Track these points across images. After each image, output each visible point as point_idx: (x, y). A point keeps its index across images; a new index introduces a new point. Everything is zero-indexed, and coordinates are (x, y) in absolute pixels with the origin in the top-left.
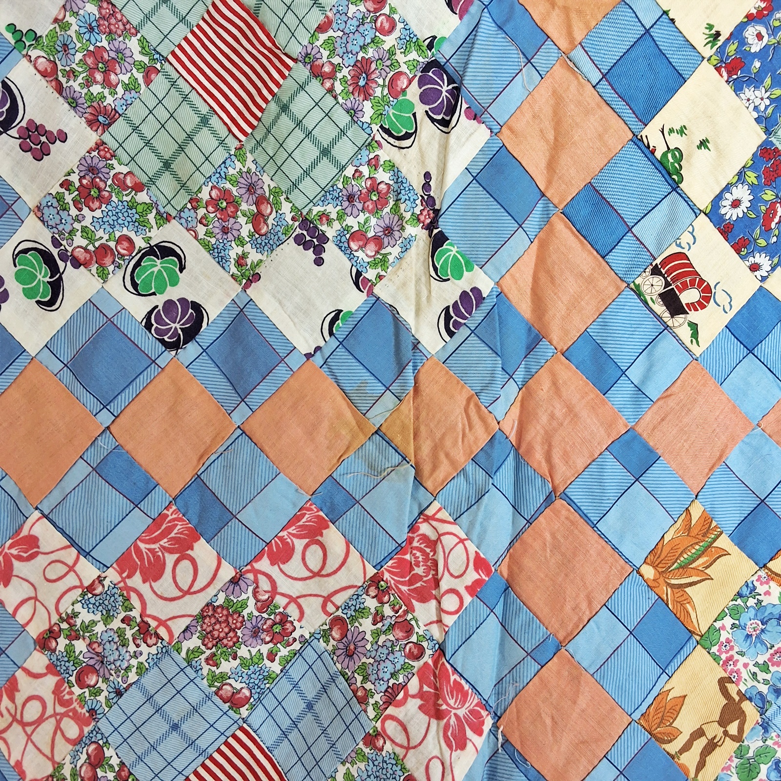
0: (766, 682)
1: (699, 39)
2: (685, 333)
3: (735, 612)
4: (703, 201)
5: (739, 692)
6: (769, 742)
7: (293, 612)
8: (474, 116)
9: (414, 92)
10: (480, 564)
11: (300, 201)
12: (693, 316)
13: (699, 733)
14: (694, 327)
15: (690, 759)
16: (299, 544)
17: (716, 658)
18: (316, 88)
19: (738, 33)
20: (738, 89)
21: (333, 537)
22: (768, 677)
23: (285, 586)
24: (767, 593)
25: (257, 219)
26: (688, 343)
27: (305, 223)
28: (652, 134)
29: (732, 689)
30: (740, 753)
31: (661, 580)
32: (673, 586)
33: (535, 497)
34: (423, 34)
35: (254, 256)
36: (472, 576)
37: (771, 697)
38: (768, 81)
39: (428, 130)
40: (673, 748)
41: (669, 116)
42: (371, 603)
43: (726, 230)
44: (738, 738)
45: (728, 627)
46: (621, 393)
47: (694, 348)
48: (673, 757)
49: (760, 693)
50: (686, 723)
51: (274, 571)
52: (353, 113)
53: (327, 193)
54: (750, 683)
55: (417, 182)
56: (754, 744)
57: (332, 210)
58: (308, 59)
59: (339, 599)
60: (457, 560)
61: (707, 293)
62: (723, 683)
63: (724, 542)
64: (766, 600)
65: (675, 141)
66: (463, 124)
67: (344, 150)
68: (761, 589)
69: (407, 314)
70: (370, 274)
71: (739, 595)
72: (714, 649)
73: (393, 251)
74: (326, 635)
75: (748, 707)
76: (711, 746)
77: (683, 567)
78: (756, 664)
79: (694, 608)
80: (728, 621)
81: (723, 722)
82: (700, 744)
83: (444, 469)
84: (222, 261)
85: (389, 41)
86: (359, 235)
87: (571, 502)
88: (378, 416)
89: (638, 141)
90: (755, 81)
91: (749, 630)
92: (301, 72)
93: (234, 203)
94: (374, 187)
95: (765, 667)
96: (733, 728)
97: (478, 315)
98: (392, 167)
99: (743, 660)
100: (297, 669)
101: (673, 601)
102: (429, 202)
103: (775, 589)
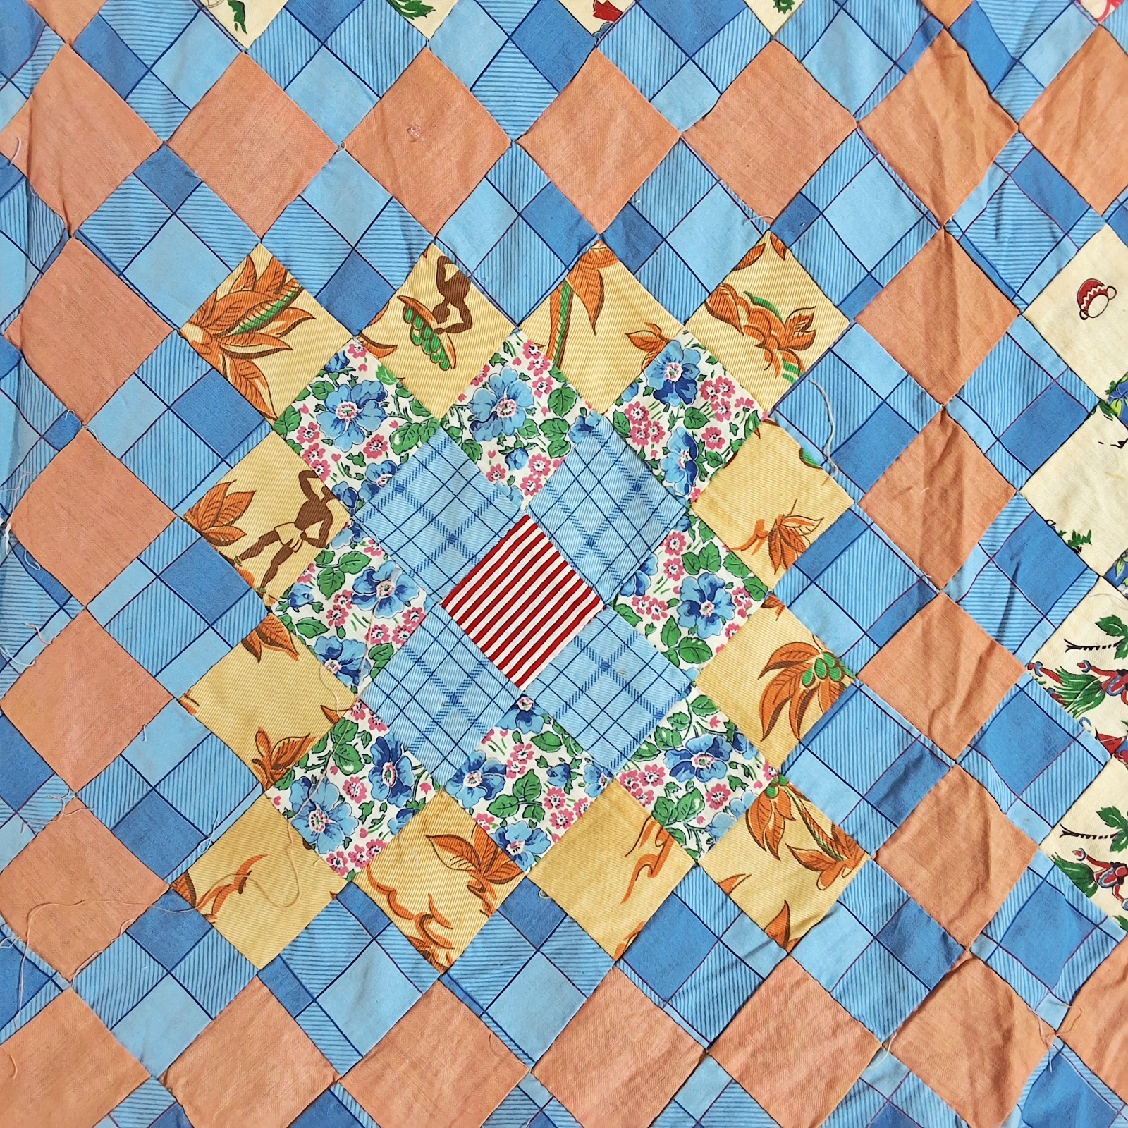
0: (359, 477)
2: (225, 14)
3: (320, 390)
5: (325, 489)
6: (360, 548)
13: (272, 537)
14: (238, 6)
15: (256, 567)
17: (295, 447)
22: (362, 470)
24: (363, 367)
26: (231, 28)
29: (316, 485)
30: (322, 560)
31: (214, 345)
32: (233, 355)
33: (47, 238)
37: (364, 495)
40: (232, 551)
45: (312, 408)
46: (147, 97)
47: (239, 35)
48: (232, 562)
49: (350, 490)
50: (252, 525)
54: (340, 478)
56: (340, 550)
62: (304, 477)
63: (306, 302)
64: (362, 377)
68: (355, 363)
71: (327, 370)
72: (293, 436)
75: (335, 506)
77: (251, 331)
78: (350, 457)
79: (266, 384)
80: (311, 402)
81: (301, 523)
82: (272, 550)
87: (87, 241)
91: (340, 413)
95: (359, 460)
99: (330, 451)
101: (235, 374)
103: (373, 362)
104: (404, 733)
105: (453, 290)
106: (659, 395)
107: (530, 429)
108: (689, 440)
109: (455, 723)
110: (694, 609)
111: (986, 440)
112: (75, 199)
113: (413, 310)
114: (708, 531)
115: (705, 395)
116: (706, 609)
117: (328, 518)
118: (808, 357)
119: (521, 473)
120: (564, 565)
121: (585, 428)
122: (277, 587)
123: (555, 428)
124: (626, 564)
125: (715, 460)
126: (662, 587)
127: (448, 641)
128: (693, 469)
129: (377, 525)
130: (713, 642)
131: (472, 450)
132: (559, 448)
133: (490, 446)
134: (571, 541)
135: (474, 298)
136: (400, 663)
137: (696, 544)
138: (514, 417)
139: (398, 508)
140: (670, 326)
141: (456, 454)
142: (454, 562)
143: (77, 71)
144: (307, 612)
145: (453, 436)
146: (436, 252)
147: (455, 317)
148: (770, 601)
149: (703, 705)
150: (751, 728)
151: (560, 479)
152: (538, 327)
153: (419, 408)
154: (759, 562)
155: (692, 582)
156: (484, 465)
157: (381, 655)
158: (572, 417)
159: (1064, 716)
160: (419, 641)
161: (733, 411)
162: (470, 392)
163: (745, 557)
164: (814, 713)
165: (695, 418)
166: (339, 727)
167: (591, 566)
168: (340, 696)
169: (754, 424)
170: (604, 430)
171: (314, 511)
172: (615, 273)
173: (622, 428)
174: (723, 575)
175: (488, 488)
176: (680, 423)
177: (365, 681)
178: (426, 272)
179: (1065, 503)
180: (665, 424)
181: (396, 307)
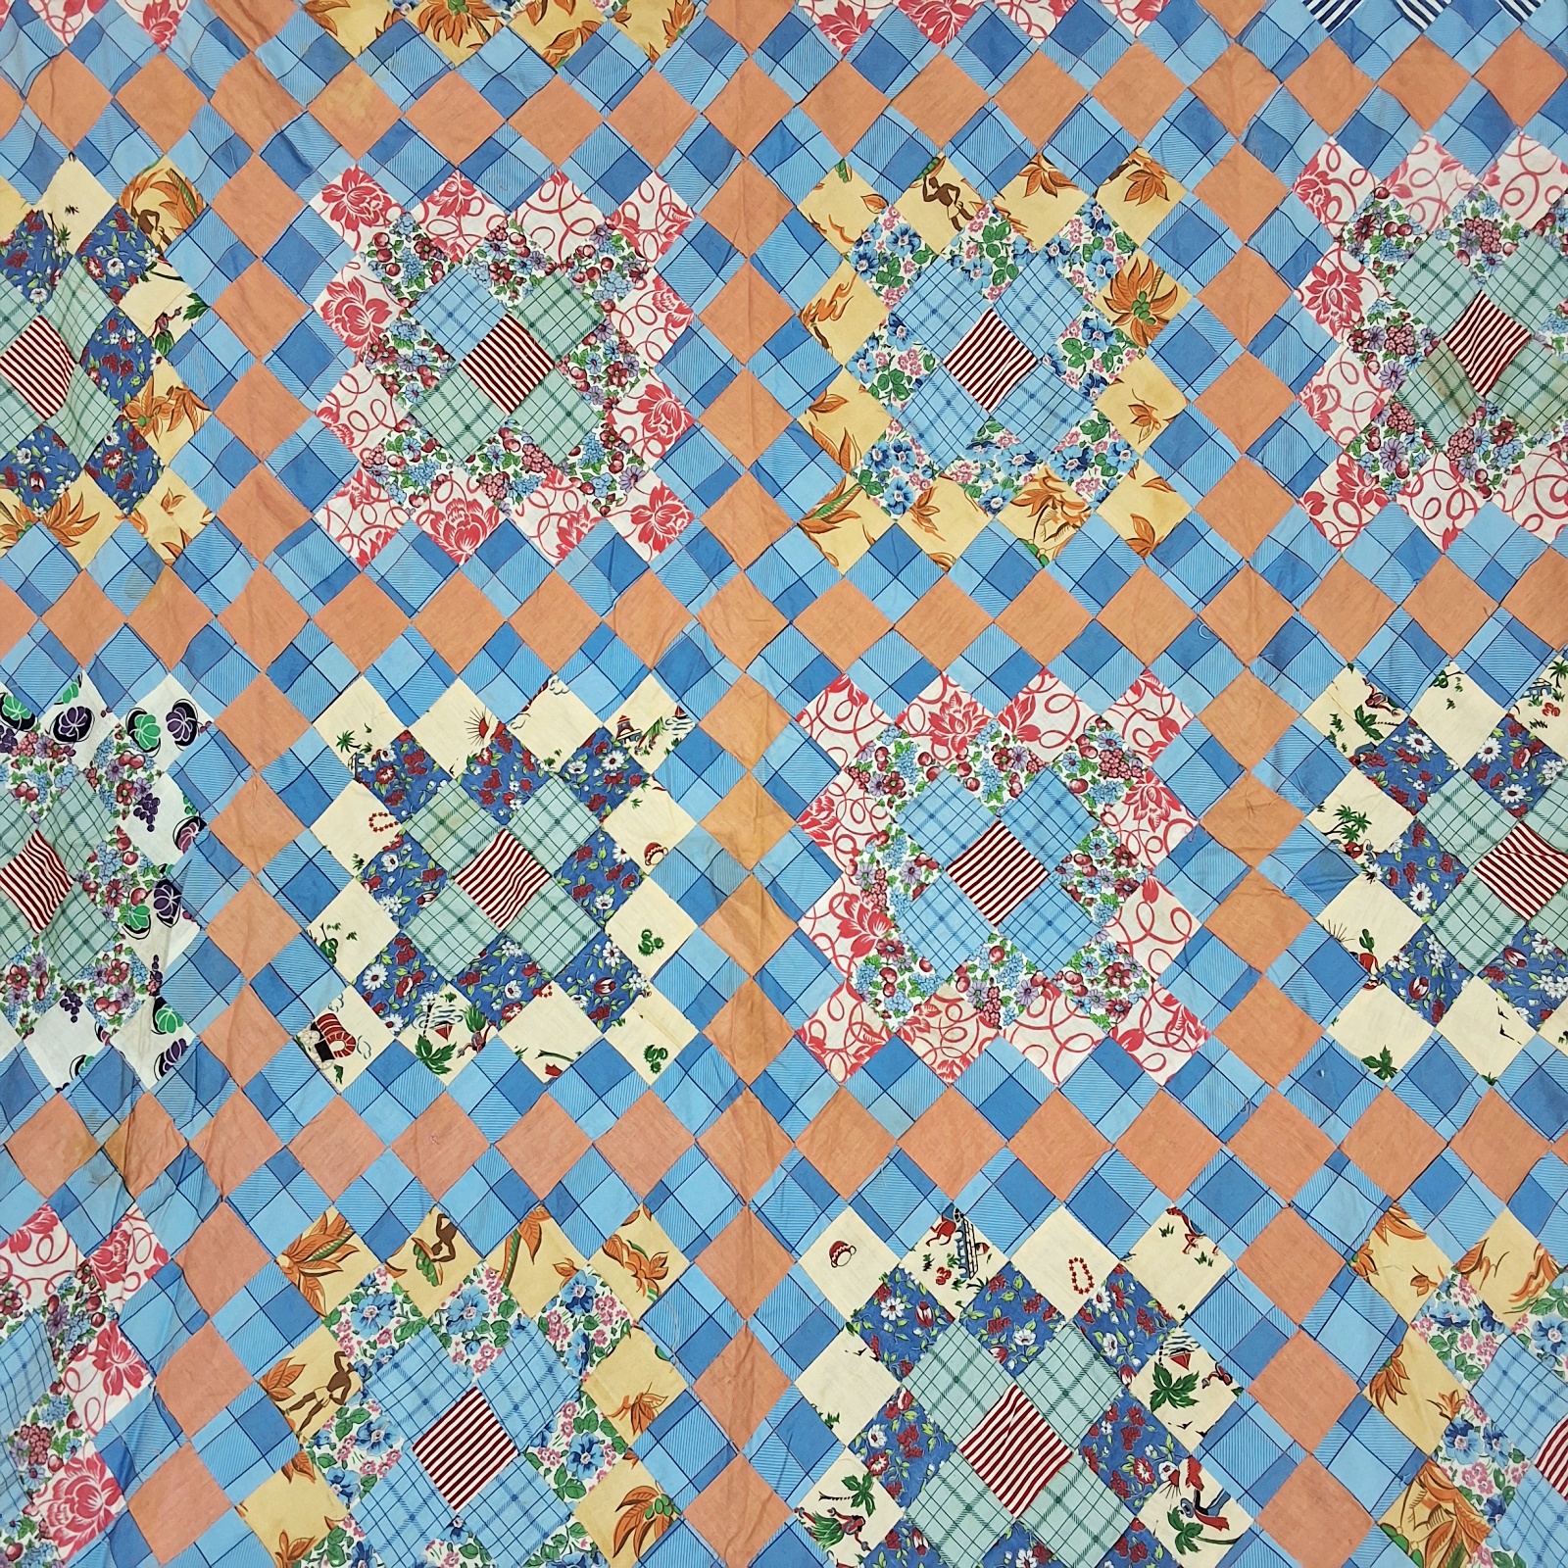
0: (372, 1357)
1: (349, 865)
2: (331, 1074)
3: (356, 1298)
4: (352, 977)
5: (349, 1364)
6: (365, 1406)
7: (23, 1291)
8: (189, 916)
9: (151, 900)
10: (159, 1253)
11: (66, 976)
12: (338, 1061)
13: (312, 1396)
14: (340, 1070)
15: (298, 1417)
16: (36, 1238)
17: (336, 1335)
18: (85, 899)
19: (377, 861)
20: (377, 897)
21: (59, 1232)
22: (374, 1352)
23: (19, 1269)
24: (384, 1283)
25: (39, 988)
26: (333, 1082)
27: (68, 991)
28: (314, 929)
29: (344, 1361)
30: (340, 1413)
31: (295, 1269)
32: (305, 1274)
33: (212, 1197)
34: (158, 863)
35: (33, 1015)
36: (151, 1262)
37: (373, 1370)
38: (399, 892)
39: (157, 926)
40: (284, 1405)
41: (327, 916)
42: (77, 1283)
43: (368, 997)
44: (341, 1401)
45: (349, 1309)
46: (280, 1120)
47: (338, 1085)
48: (283, 1412)
49: (365, 1366)
50: (300, 1388)
51: (12, 1258)
52: (107, 914)
53: (84, 970)
54: (360, 1357)
55: (149, 963)
56: (353, 1407)
57: (87, 982)
58: (82, 879)
59: (57, 1282)
60: (143, 1249)
61: (351, 1045)
62: (338, 1355)
63: (355, 1241)
64: (383, 1289)
65: (331, 934)
66: (181, 922)
67: (98, 940)
68: (379, 1280)
69: (132, 1060)
70: (109, 1029)
71: (362, 1285)
72: (334, 1328)
73: (127, 1012)
74: (44, 1309)
75: (355, 1377)
76: (319, 1407)
77: (320, 1258)
78: (368, 1343)
79: (323, 1294)
80: (349, 1305)
81: (330, 1388)
82: (310, 1405)
83: (144, 1180)
84: (11, 1019)
85: (133, 868)
86: (104, 1001)
87: (232, 1204)
88: (101, 1137)
89: (306, 935)
90: (391, 892)
91: (366, 1314)
92: (77, 887)
93: (27, 977)
94: (118, 966)
95: (373, 1345)
96: (337, 1394)
97: (182, 1060)
98: (130, 951)
99: (357, 1338)
100: (21, 1336)
101: (305, 1287)
102: (157, 976)
103: (391, 1280)
104: (377, 1540)
105: (446, 1234)
106: (568, 1306)
107: (484, 1326)
108: (585, 1337)
109: (411, 1534)
110: (577, 1458)
111: (771, 1345)
112: (229, 1177)
113: (419, 1246)
114: (591, 1403)
115: (598, 1307)
116: (585, 1459)
117: (348, 1384)
118: (664, 1285)
119: (474, 1358)
120: (496, 1422)
121: (520, 1327)
122: (308, 1432)
123: (501, 1327)
124: (536, 1425)
125: (601, 1352)
126: (558, 1442)
127: (414, 1474)
128: (586, 1358)
129: (378, 1390)
130: (587, 1483)
131: (445, 1340)
132: (501, 1341)
133: (457, 1338)
134: (502, 1406)
135: (458, 1241)
136: (379, 1489)
137: (582, 1412)
138: (474, 1315)
139: (393, 1379)
140: (580, 1262)
141: (434, 1342)
142: (425, 1419)
143: (243, 1103)
144: (325, 1449)
145: (435, 1330)
146: (437, 1211)
147: (445, 1252)
148: (630, 1455)
149: (578, 1530)
150: (606, 1549)
151: (499, 1361)
152: (497, 1259)
153: (415, 1312)
154: (623, 1426)
155: (578, 1438)
156: (451, 1351)
157: (368, 1482)
158: (512, 1320)
159: (816, 1547)
160: (394, 1473)
161: (615, 1319)
162: (449, 1301)
163: (614, 1421)
164: (650, 1539)
165: (591, 1323)
166: (335, 1533)
167: (514, 1425)
168: (338, 1510)
169: (627, 1328)
170: (533, 1328)
171: (340, 1380)
172: (549, 1225)
173: (544, 1326)
174: (599, 1434)
175: (451, 1366)
176: (581, 1326)
177: (355, 1501)
178: (430, 1222)
179: (822, 1393)
180: (571, 1327)
181: (410, 1244)
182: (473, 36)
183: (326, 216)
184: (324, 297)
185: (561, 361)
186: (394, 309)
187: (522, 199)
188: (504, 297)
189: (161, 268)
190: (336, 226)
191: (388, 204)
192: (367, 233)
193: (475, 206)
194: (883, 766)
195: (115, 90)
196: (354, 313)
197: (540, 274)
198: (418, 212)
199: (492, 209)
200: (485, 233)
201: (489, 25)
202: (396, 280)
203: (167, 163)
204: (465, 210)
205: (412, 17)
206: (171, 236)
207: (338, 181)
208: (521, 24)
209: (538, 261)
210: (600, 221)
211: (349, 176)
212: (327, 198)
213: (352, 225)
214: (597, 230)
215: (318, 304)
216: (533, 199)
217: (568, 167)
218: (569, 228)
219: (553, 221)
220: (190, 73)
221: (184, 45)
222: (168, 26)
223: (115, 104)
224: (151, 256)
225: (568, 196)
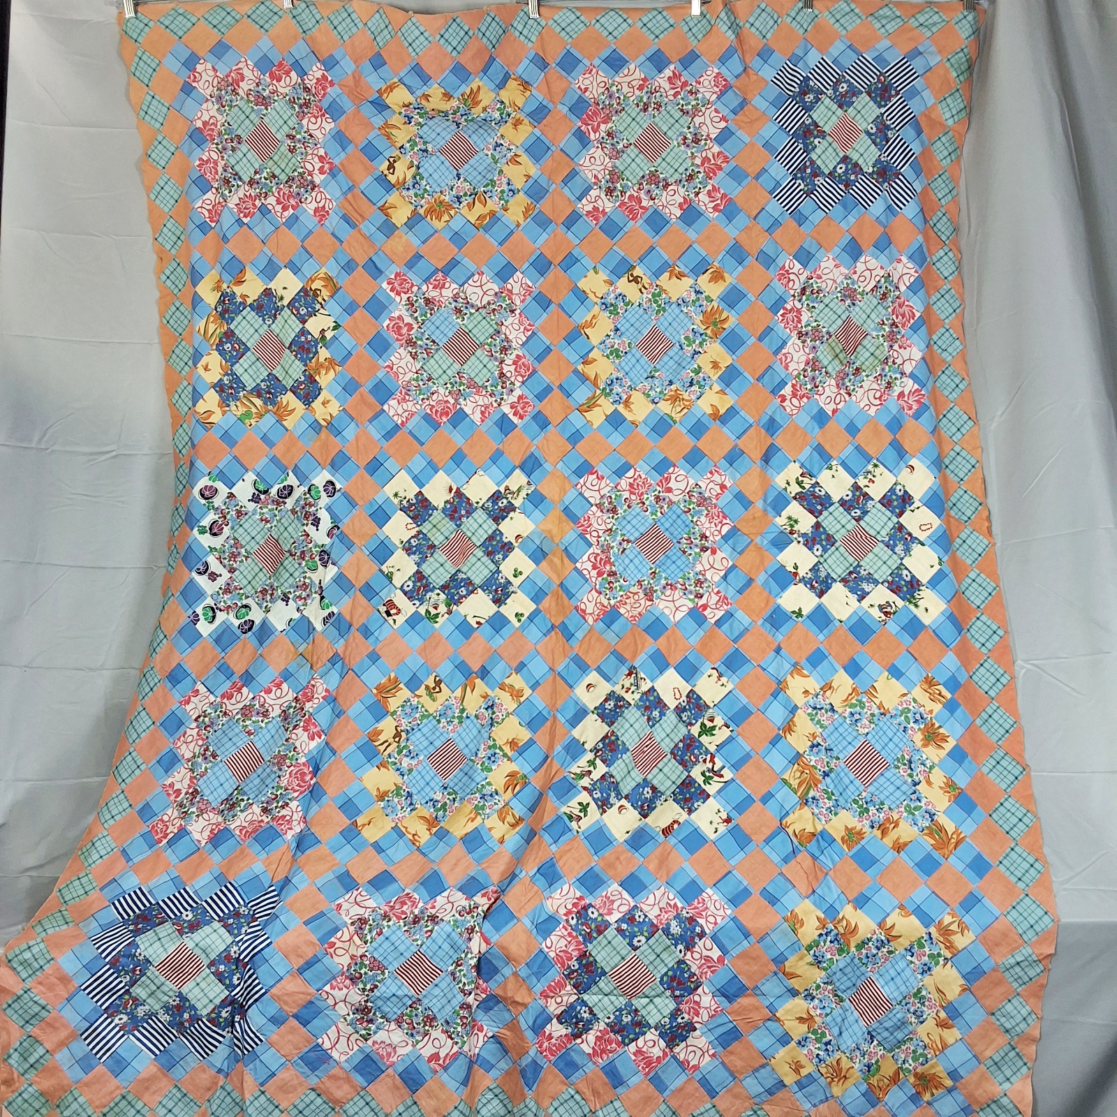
0: (410, 727)
1: (398, 543)
2: (391, 622)
3: (403, 706)
4: (399, 586)
5: (401, 730)
6: (408, 744)
7: (270, 709)
8: (333, 564)
9: (317, 558)
10: (327, 691)
11: (283, 588)
12: (394, 617)
13: (386, 741)
14: (395, 621)
15: (382, 748)
16: (274, 689)
17: (395, 719)
18: (291, 558)
19: (409, 541)
20: (409, 555)
21: (285, 686)
22: (410, 725)
23: (268, 700)
24: (414, 701)
25: (272, 595)
26: (392, 625)
27: (285, 595)
28: (384, 568)
29: (399, 728)
30: (398, 747)
31: (379, 695)
32: (383, 697)
33: (346, 670)
34: (320, 544)
35: (270, 605)
36: (324, 694)
37: (410, 731)
38: (418, 553)
39: (320, 568)
40: (376, 744)
41: (390, 562)
42: (294, 704)
43: (405, 593)
44: (398, 742)
46: (371, 639)
47: (394, 626)
48: (376, 746)
49: (407, 730)
50: (382, 738)
51: (265, 696)
52: (300, 564)
53: (291, 586)
54: (405, 727)
55: (317, 582)
56: (403, 744)
57: (292, 591)
58: (289, 551)
59: (285, 705)
60: (320, 690)
61: (399, 611)
62: (396, 726)
63: (402, 686)
64: (413, 703)
65: (391, 570)
66: (330, 566)
67: (296, 574)
68: (412, 700)
69: (312, 620)
70: (302, 608)
71: (405, 701)
72: (395, 717)
73: (309, 601)
74: (280, 716)
75: (403, 734)
76: (389, 745)
77: (388, 692)
78: (408, 722)
79: (390, 704)
80: (400, 709)
81: (394, 738)
82: (386, 744)
83: (320, 664)
84: (261, 608)
85: (310, 546)
86: (300, 597)
87: (354, 671)
88: (301, 650)
89: (381, 571)
90: (414, 553)
91: (407, 711)
92: (288, 554)
93: (267, 591)
94: (305, 584)
95: (410, 723)
96: (397, 739)
97: (333, 619)
98: (310, 578)
99: (403, 720)
100: (270, 726)
101: (383, 701)
102: (321, 588)
103: (416, 699)
104: (414, 791)
105: (438, 683)
106: (486, 709)
107: (454, 717)
108: (492, 718)
109: (427, 789)
110: (489, 758)
111: (563, 721)
112: (352, 662)
113: (427, 687)
114: (494, 740)
115: (497, 708)
116: (493, 759)
117: (401, 736)
118: (522, 699)
119: (450, 728)
120: (459, 751)
121: (468, 717)
122: (386, 753)
123: (460, 718)
124: (475, 750)
125: (497, 723)
126: (481, 754)
127: (428, 768)
128: (492, 725)
129: (413, 738)
130: (493, 768)
131: (439, 721)
132: (461, 722)
133: (443, 720)
134: (462, 746)
135: (442, 685)
136: (414, 773)
137: (491, 743)
138: (449, 713)
139: (418, 735)
140: (490, 692)
141: (435, 722)
142: (432, 749)
143: (358, 634)
144: (393, 760)
145: (435, 717)
146: (434, 674)
147: (437, 689)
148: (509, 759)
149: (489, 784)
150: (501, 791)
151: (460, 729)
152: (458, 693)
153: (426, 711)
154: (507, 749)
155: (490, 752)
156: (441, 725)
157: (410, 771)
158: (464, 715)
160: (420, 768)
161: (503, 711)
162: (440, 708)
163: (503, 747)
164: (518, 788)
165: (494, 713)
166: (398, 788)
167: (466, 751)
168: (399, 780)
169: (508, 714)
170: (473, 718)
171: (398, 735)
172: (478, 681)
173: (477, 716)
174: (498, 751)
175: (442, 731)
176: (490, 715)
177: (406, 777)
178: (432, 678)
179: (581, 735)
180: (487, 716)
181: (423, 687)
182: (446, 217)
183: (388, 291)
184: (388, 322)
185: (482, 345)
186: (415, 326)
187: (466, 282)
188: (459, 321)
189: (322, 311)
190: (392, 294)
191: (413, 285)
192: (405, 297)
193: (447, 285)
194: (610, 503)
195: (303, 241)
196: (399, 328)
197: (473, 311)
198: (424, 288)
199: (454, 286)
200: (451, 295)
201: (452, 212)
202: (416, 315)
203: (324, 270)
204: (443, 286)
205: (422, 211)
206: (326, 298)
207: (393, 277)
208: (465, 211)
209: (472, 306)
210: (497, 290)
211: (397, 275)
212: (388, 284)
213: (398, 294)
214: (496, 294)
215: (385, 325)
216: (470, 282)
217: (484, 269)
218: (485, 293)
219: (478, 290)
220: (333, 234)
221: (331, 224)
222: (324, 216)
223: (302, 246)
224: (318, 307)
225: (484, 280)
